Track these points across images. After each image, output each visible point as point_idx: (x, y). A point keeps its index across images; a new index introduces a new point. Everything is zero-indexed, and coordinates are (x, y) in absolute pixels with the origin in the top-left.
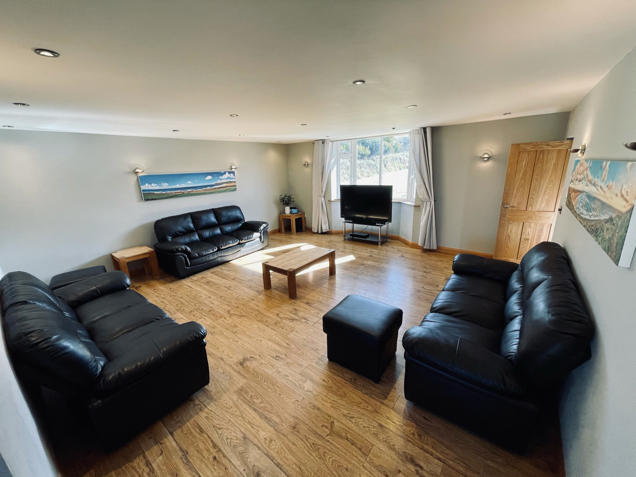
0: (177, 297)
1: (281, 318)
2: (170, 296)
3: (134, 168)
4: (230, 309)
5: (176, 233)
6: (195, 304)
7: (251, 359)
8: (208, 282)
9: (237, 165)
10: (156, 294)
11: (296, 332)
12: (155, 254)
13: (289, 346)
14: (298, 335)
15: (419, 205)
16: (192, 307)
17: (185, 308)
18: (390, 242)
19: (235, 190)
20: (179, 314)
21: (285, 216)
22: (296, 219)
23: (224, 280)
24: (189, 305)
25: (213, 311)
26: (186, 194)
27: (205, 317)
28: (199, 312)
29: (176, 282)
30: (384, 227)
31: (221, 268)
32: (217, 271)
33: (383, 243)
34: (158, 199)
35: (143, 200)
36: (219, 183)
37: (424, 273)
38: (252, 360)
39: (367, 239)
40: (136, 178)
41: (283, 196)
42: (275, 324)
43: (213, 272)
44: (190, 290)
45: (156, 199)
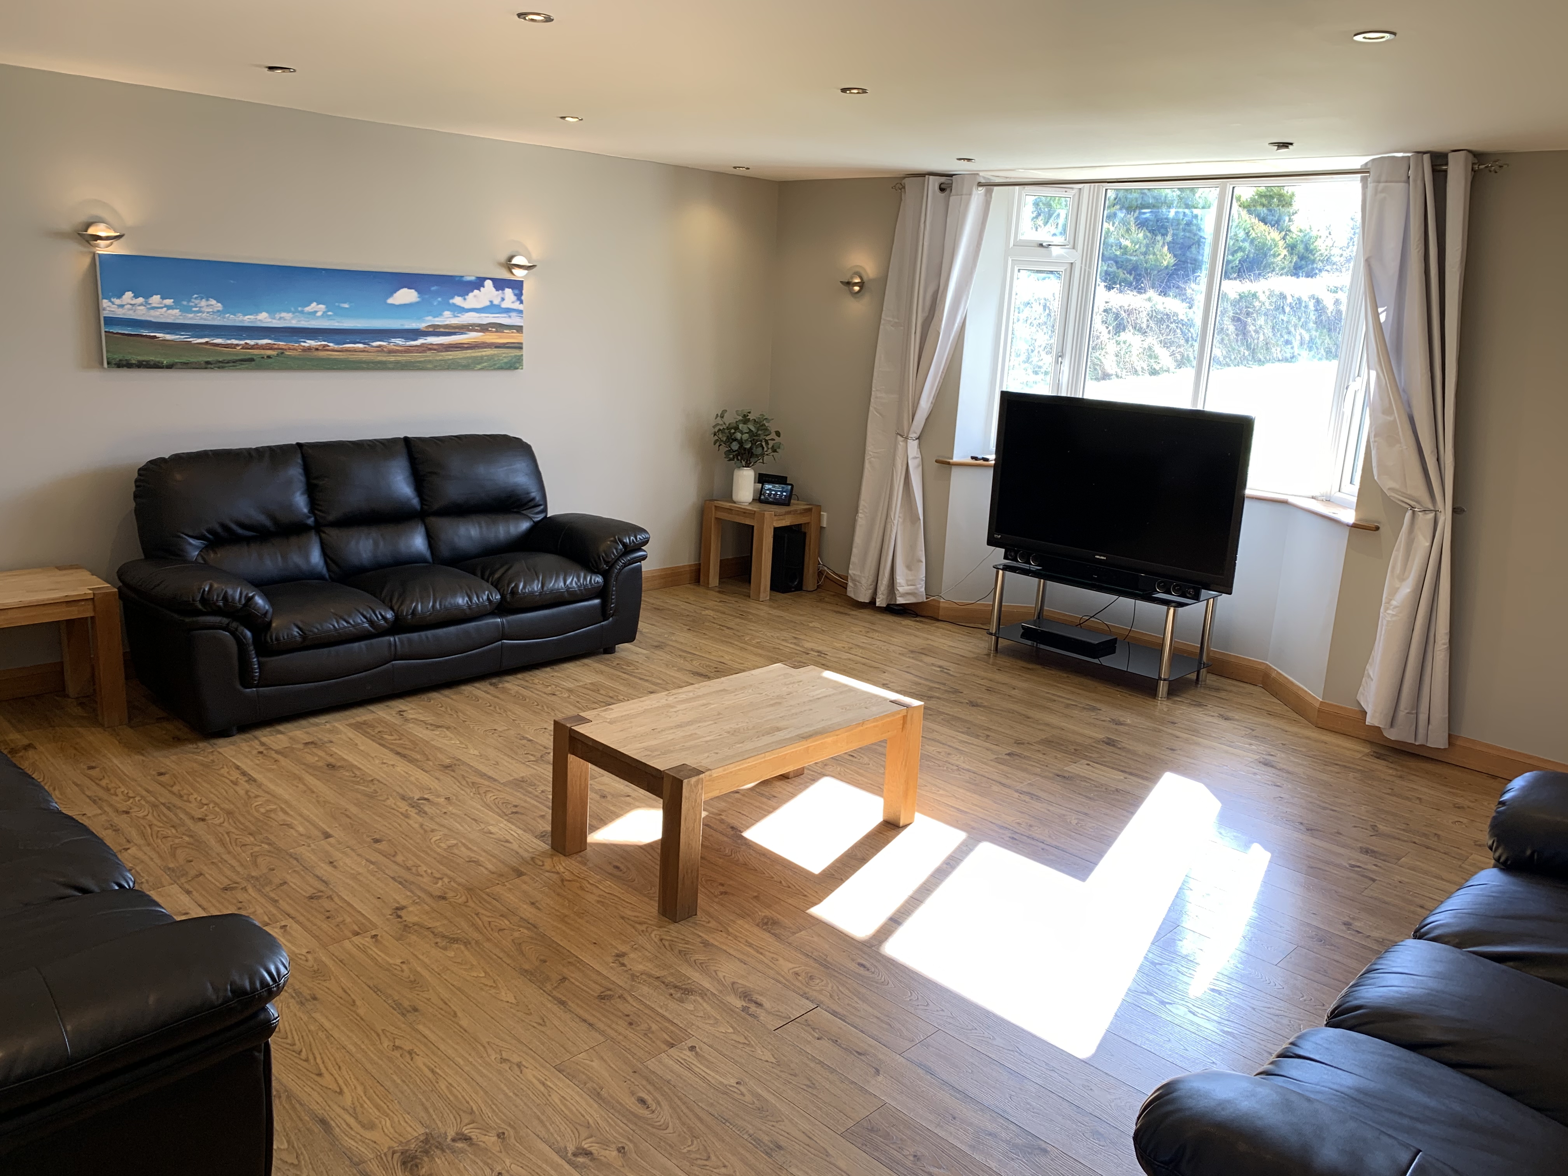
0: (182, 816)
1: (633, 977)
2: (154, 806)
3: (82, 218)
4: (404, 903)
5: (225, 527)
6: (254, 857)
7: (460, 1145)
8: (331, 766)
9: (536, 255)
10: (95, 787)
11: (692, 1048)
12: (117, 608)
13: (646, 1113)
14: (699, 1067)
15: (1373, 525)
16: (239, 869)
17: (205, 869)
18: (1218, 690)
19: (514, 365)
20: (175, 889)
21: (730, 510)
22: (779, 532)
23: (402, 767)
24: (226, 857)
25: (330, 898)
26: (294, 358)
27: (289, 922)
28: (265, 896)
29: (191, 747)
30: (1195, 610)
31: (400, 713)
32: (381, 721)
33: (1176, 689)
34: (170, 367)
35: (102, 364)
36: (446, 326)
37: (1364, 857)
38: (463, 1151)
39: (1106, 661)
40: (86, 261)
41: (731, 418)
42: (601, 997)
43: (365, 723)
44: (247, 792)
45: (157, 366)
